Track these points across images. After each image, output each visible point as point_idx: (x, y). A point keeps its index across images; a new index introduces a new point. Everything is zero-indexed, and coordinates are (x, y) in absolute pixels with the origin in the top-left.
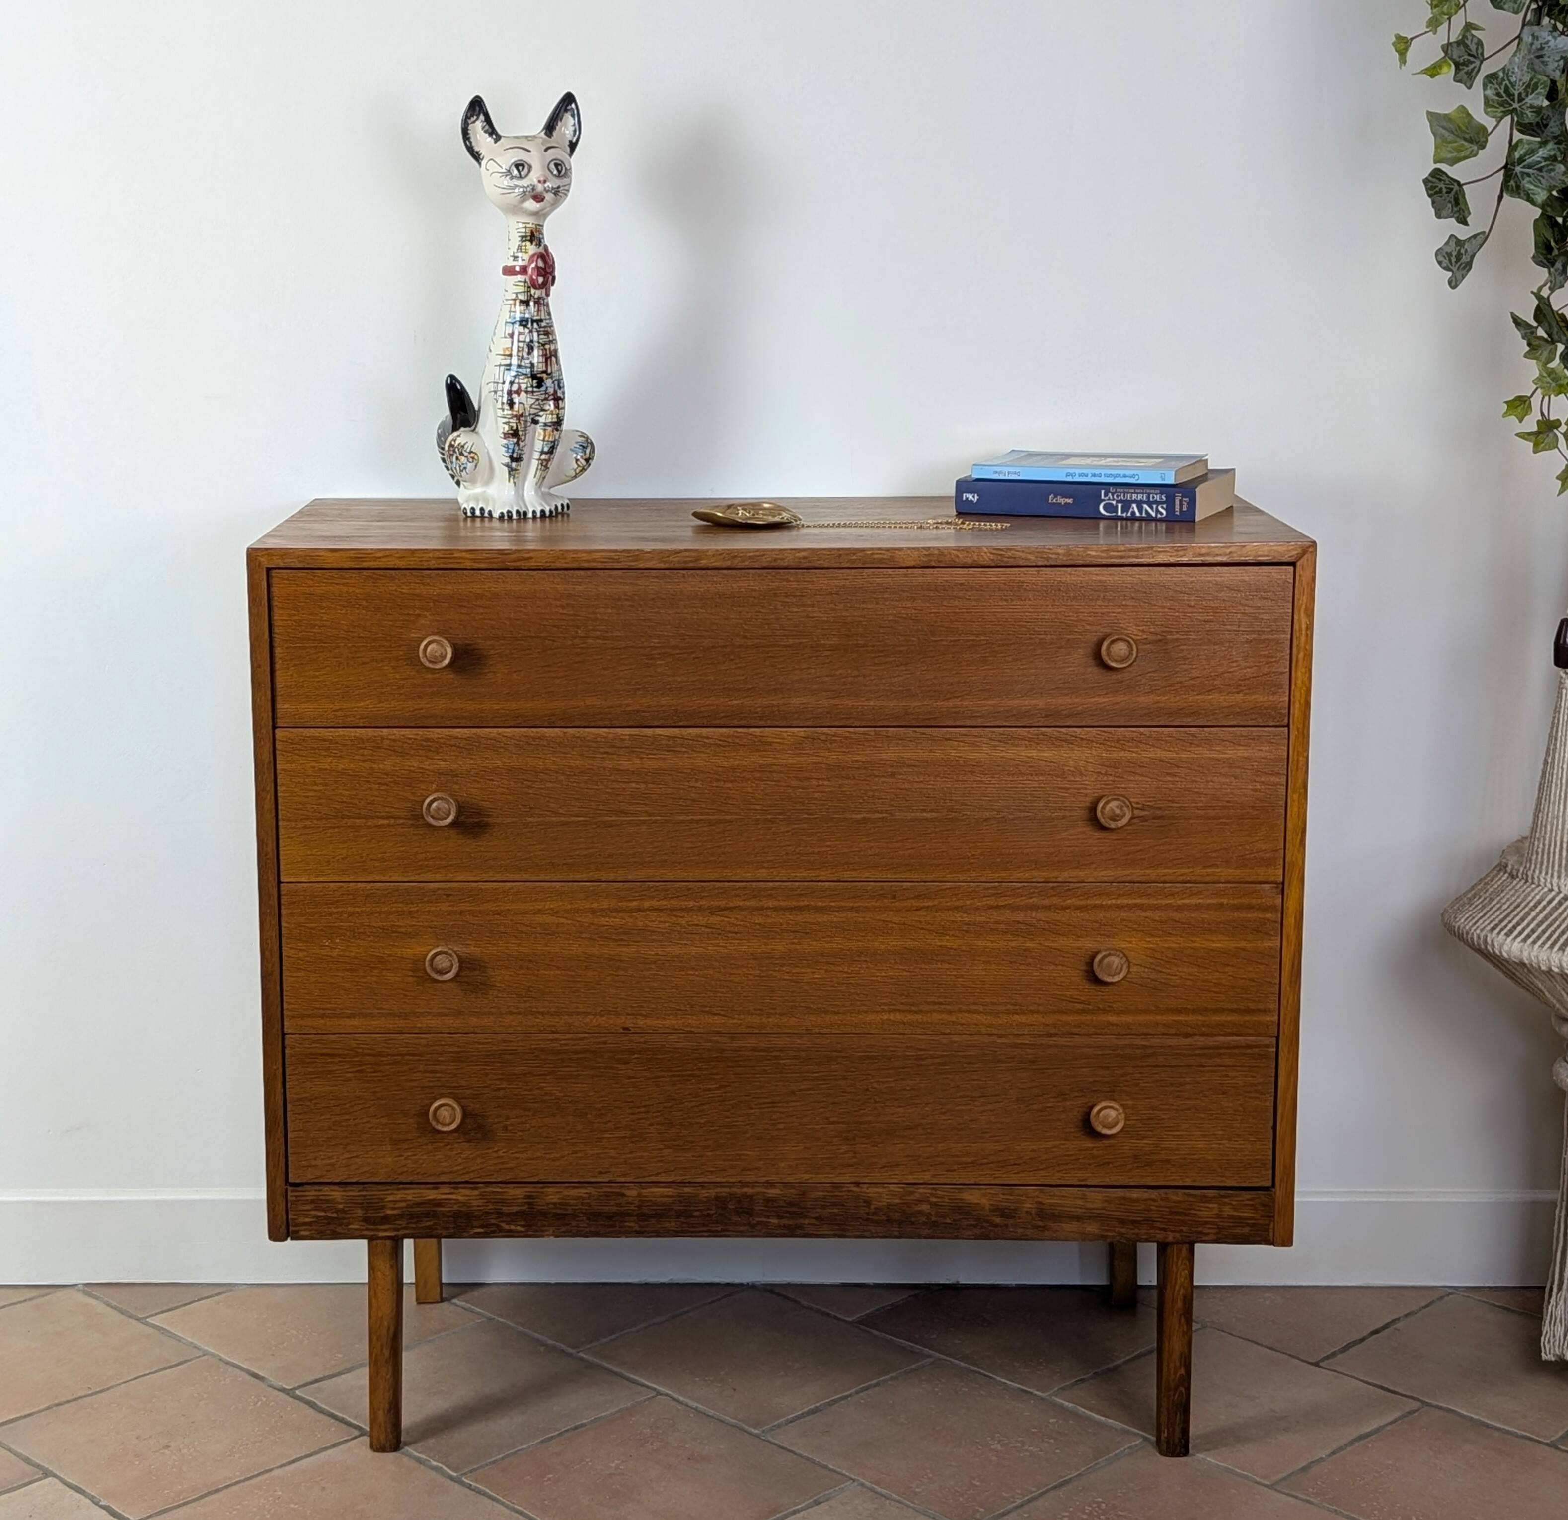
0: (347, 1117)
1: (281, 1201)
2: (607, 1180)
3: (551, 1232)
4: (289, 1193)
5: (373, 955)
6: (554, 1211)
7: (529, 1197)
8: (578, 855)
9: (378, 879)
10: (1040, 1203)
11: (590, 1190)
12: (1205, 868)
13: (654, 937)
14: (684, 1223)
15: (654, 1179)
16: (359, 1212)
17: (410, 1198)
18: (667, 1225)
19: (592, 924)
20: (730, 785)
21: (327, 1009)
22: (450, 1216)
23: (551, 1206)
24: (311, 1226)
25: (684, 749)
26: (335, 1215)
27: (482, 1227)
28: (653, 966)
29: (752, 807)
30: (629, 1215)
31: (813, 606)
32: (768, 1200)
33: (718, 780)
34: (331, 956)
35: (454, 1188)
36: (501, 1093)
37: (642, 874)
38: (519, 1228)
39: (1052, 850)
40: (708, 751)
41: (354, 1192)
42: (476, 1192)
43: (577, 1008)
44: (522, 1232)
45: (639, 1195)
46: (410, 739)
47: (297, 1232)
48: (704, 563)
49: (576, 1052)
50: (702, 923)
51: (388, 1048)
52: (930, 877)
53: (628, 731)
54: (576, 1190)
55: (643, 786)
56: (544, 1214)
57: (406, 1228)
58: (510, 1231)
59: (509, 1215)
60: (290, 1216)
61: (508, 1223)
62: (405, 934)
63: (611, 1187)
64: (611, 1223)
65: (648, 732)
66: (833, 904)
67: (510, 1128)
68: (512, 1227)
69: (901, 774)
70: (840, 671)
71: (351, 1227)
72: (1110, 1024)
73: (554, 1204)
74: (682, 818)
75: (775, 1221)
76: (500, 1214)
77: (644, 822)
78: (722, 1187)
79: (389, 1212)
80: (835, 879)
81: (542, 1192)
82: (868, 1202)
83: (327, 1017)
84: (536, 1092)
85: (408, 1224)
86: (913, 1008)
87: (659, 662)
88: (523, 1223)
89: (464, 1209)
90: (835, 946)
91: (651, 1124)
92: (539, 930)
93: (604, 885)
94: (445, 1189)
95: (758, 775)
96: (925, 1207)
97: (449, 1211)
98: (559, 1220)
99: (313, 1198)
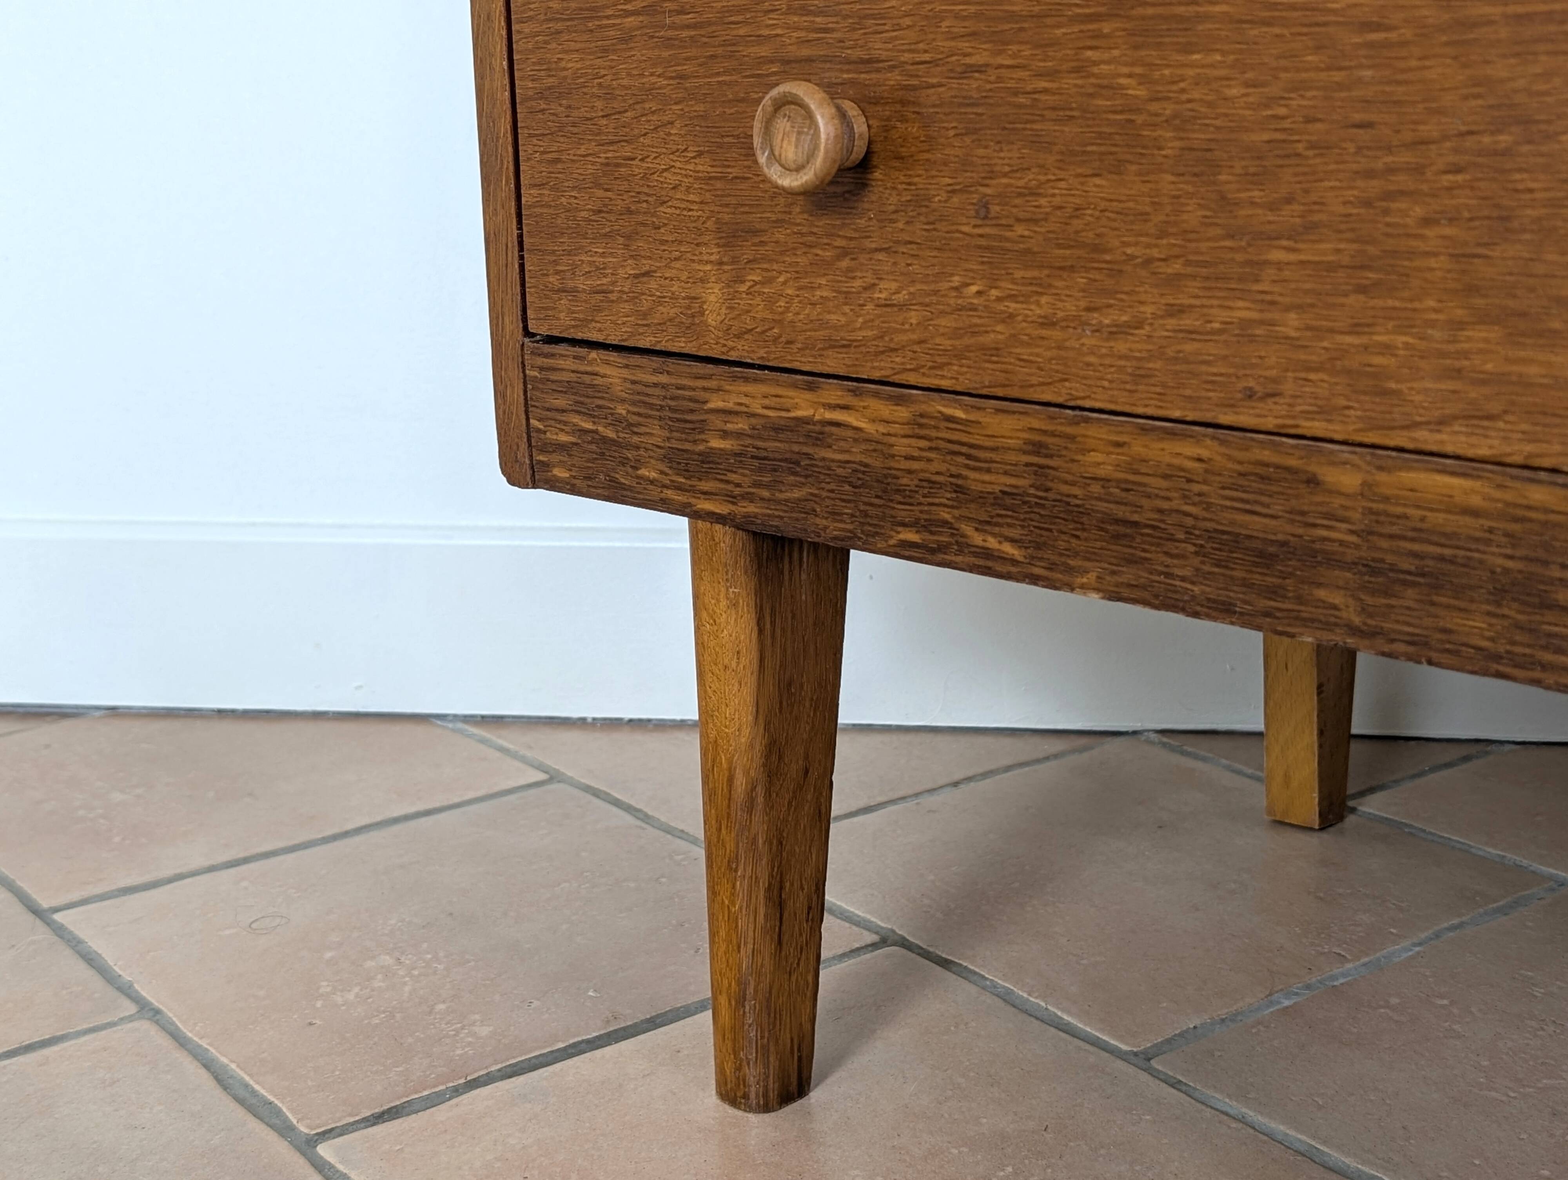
0: (627, 148)
1: (515, 374)
2: (1270, 423)
3: (1092, 577)
4: (530, 358)
6: (1102, 506)
7: (1037, 448)
14: (1518, 626)
15: (1426, 438)
16: (656, 431)
17: (756, 406)
18: (1452, 621)
22: (844, 480)
24: (569, 454)
26: (610, 433)
30: (1332, 561)
35: (854, 392)
36: (973, 85)
38: (1008, 549)
42: (903, 413)
44: (1014, 562)
45: (1367, 489)
56: (1076, 512)
58: (987, 554)
59: (981, 498)
60: (532, 423)
61: (982, 526)
67: (995, 209)
68: (992, 543)
71: (642, 471)
73: (1105, 480)
76: (960, 491)
79: (716, 443)
81: (1072, 438)
84: (1069, 82)
89: (876, 462)
91: (1427, 222)
94: (833, 393)
98: (1117, 537)
99: (573, 377)
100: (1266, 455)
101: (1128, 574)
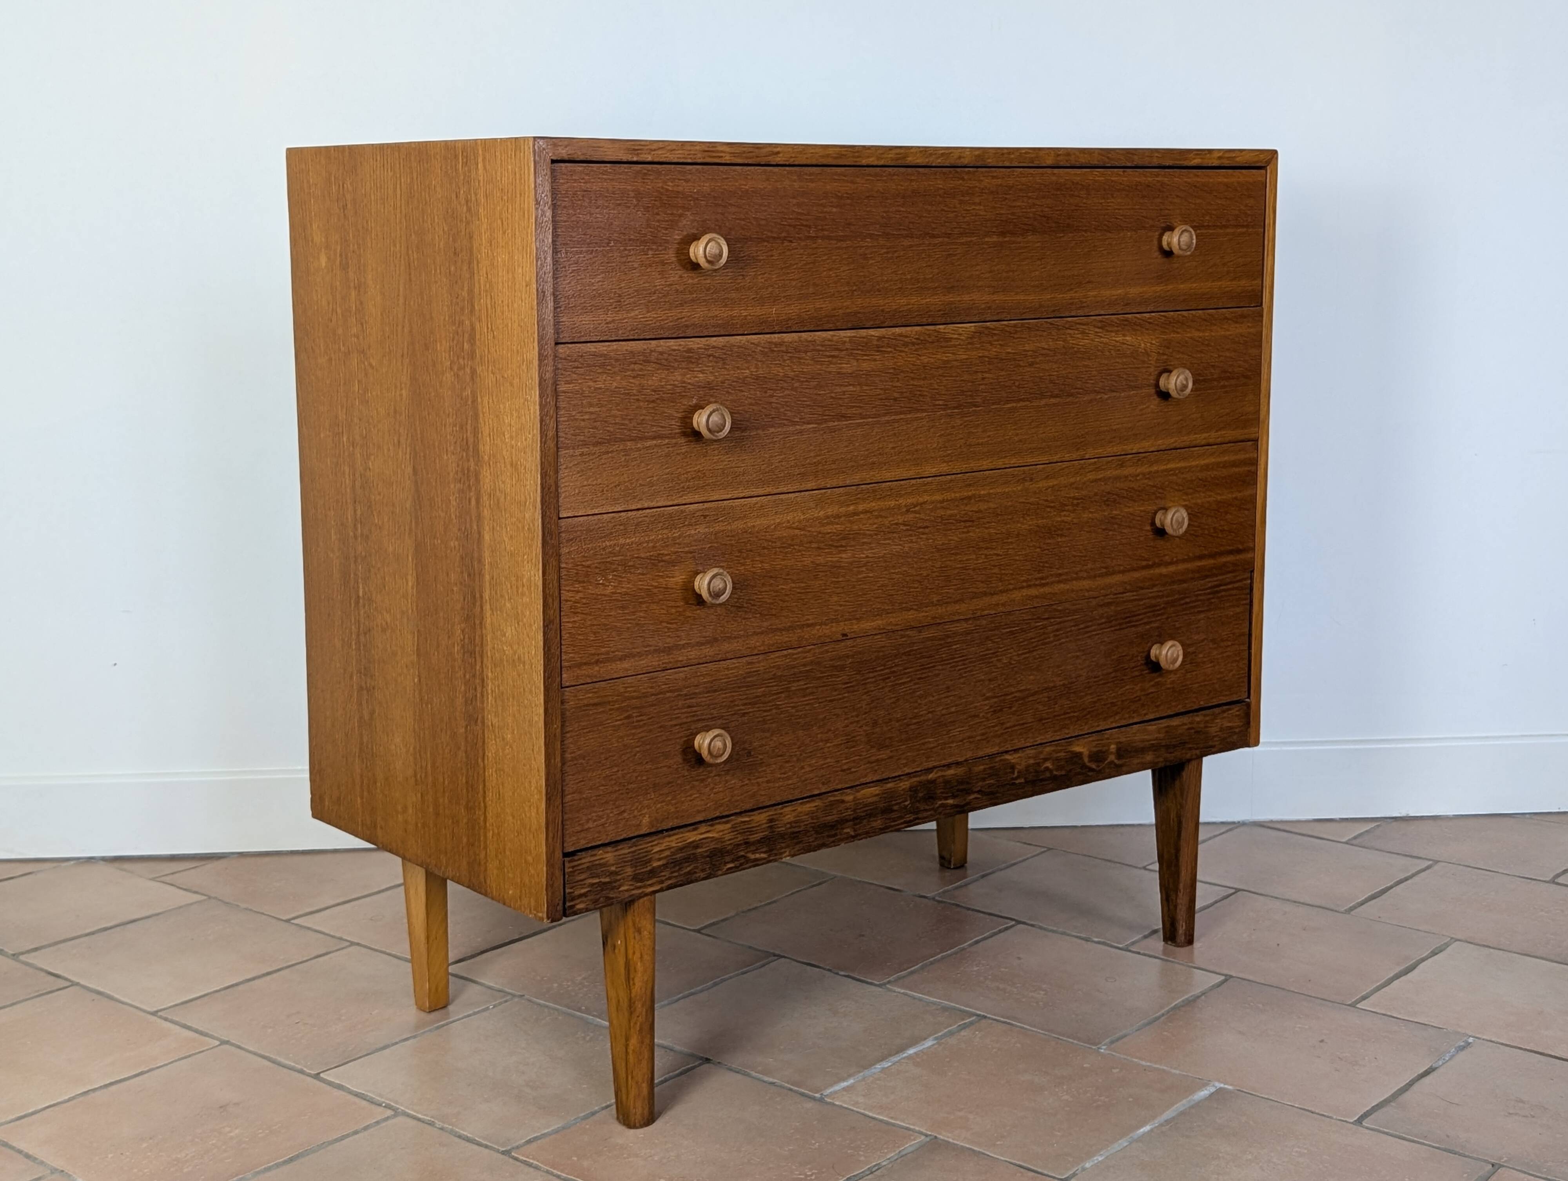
0: (615, 769)
1: (558, 873)
2: (830, 789)
3: (787, 853)
4: (567, 865)
5: (641, 589)
6: (790, 830)
7: (770, 820)
8: (809, 464)
9: (646, 505)
10: (1120, 743)
11: (818, 803)
12: (1217, 431)
13: (865, 540)
14: (886, 819)
15: (863, 780)
16: (629, 871)
17: (673, 844)
19: (820, 533)
20: (921, 383)
21: (602, 654)
22: (708, 856)
23: (788, 826)
24: (586, 897)
25: (889, 349)
26: (607, 880)
27: (732, 861)
28: (864, 569)
29: (937, 403)
30: (847, 821)
31: (980, 204)
32: (947, 782)
33: (913, 379)
34: (605, 595)
35: (712, 825)
37: (856, 478)
38: (763, 855)
39: (1130, 425)
40: (906, 350)
41: (625, 850)
42: (729, 826)
43: (808, 620)
44: (765, 859)
45: (855, 799)
46: (674, 350)
47: (573, 906)
48: (910, 160)
49: (804, 665)
50: (900, 521)
51: (652, 687)
52: (1056, 458)
53: (849, 333)
54: (808, 805)
55: (858, 388)
56: (782, 836)
57: (669, 878)
58: (756, 860)
59: (753, 843)
60: (567, 891)
61: (753, 852)
62: (669, 563)
63: (834, 796)
64: (833, 832)
65: (863, 333)
66: (991, 491)
68: (758, 856)
69: (1037, 363)
70: (998, 267)
71: (622, 889)
72: (1161, 575)
73: (790, 823)
74: (886, 418)
75: (950, 801)
76: (747, 843)
77: (859, 425)
78: (914, 777)
79: (656, 864)
80: (993, 467)
81: (781, 814)
82: (1013, 767)
83: (601, 662)
85: (672, 873)
86: (1043, 582)
87: (871, 262)
88: (764, 850)
89: (718, 846)
90: (992, 531)
92: (778, 544)
93: (829, 491)
94: (703, 828)
95: (941, 372)
96: (1048, 764)
97: (706, 851)
98: (794, 838)
99: (588, 865)
100: (832, 799)
101: (797, 847)
